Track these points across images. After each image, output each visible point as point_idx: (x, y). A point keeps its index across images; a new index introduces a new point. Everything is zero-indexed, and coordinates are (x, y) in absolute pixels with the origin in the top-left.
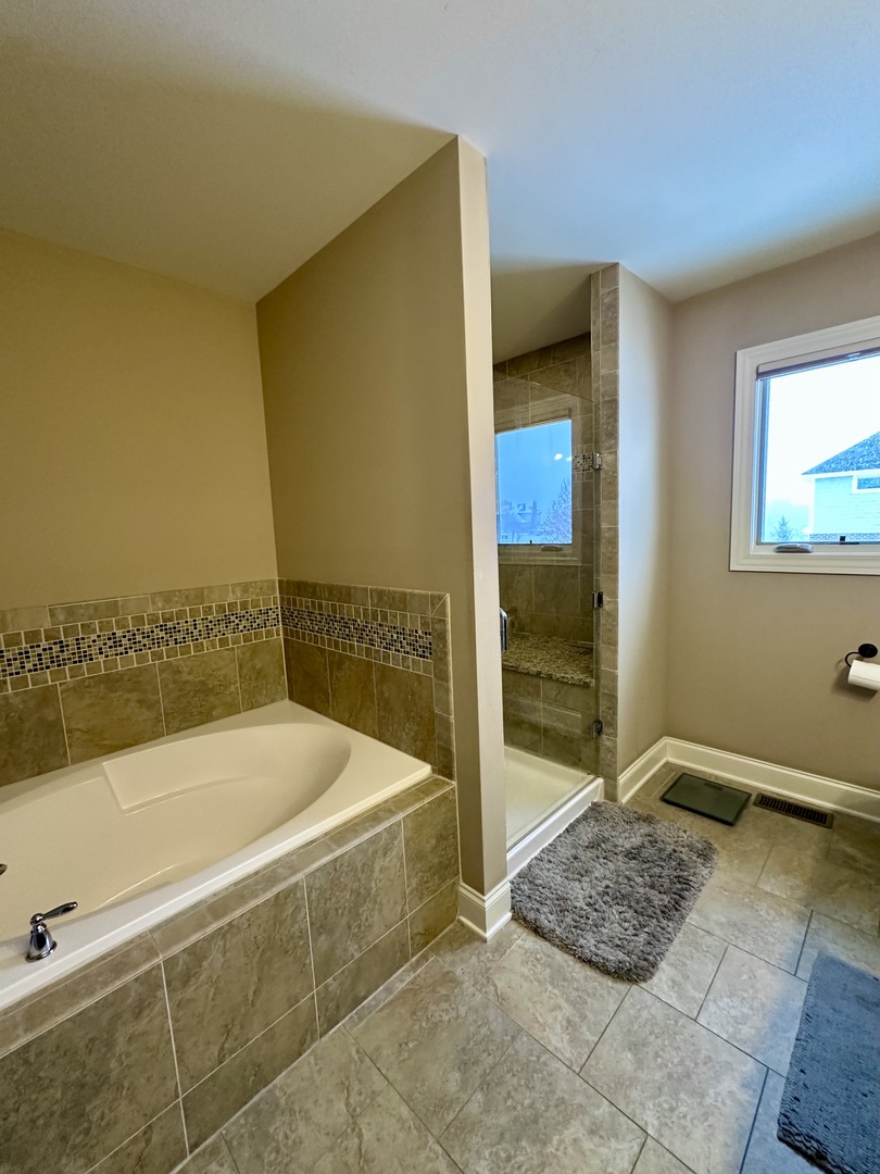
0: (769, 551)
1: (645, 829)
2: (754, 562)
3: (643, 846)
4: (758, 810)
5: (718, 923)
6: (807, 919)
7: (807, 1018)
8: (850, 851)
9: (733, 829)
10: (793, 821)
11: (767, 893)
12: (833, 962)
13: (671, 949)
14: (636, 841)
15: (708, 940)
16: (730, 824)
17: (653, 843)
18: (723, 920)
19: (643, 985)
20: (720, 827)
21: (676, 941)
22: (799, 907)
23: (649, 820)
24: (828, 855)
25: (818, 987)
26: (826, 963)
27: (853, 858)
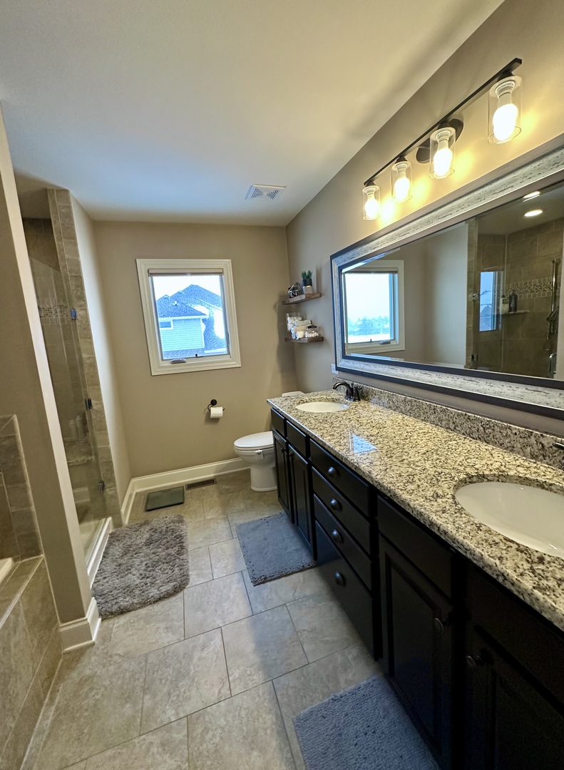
0: (168, 364)
1: (148, 528)
2: (164, 369)
3: (151, 535)
4: (189, 491)
5: (201, 542)
6: (226, 518)
7: (243, 547)
8: (227, 487)
9: (185, 504)
10: (204, 488)
11: (210, 519)
12: (241, 525)
13: (190, 565)
14: (147, 536)
15: (201, 550)
16: (182, 503)
17: (155, 531)
18: (202, 539)
19: (188, 586)
20: (178, 507)
21: (190, 561)
22: (222, 516)
23: (146, 523)
24: (221, 493)
25: (241, 536)
26: (240, 527)
27: (228, 489)
